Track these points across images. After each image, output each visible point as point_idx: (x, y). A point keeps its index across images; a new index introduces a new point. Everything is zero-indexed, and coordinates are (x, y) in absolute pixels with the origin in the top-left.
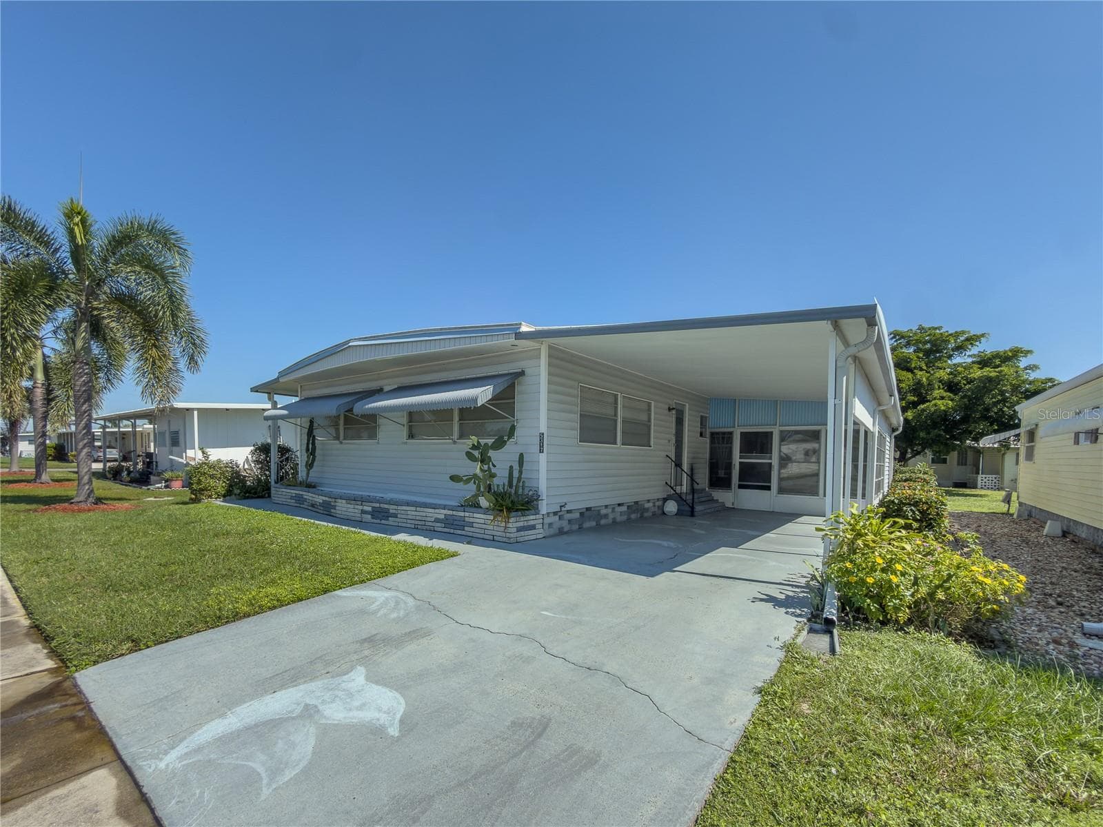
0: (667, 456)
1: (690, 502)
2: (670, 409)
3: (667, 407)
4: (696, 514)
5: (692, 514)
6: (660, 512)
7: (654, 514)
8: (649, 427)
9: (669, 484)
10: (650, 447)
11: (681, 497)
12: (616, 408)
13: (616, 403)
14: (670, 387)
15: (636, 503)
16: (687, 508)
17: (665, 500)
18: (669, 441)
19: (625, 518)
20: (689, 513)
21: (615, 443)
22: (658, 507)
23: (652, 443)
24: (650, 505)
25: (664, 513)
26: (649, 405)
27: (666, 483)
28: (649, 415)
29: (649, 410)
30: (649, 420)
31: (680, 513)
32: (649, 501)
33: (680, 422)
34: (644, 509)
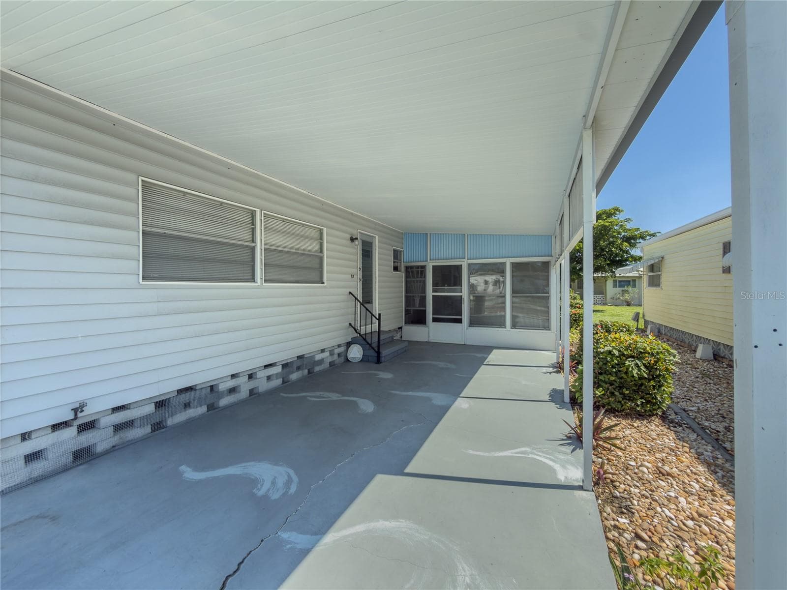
0: (350, 293)
1: (375, 345)
2: (352, 240)
3: (349, 237)
4: (382, 359)
5: (378, 361)
6: (342, 359)
7: (332, 364)
8: (321, 259)
9: (353, 324)
10: (323, 283)
11: (365, 340)
12: (253, 231)
13: (253, 223)
14: (352, 214)
15: (299, 357)
16: (372, 353)
17: (349, 344)
18: (353, 276)
19: (278, 382)
20: (375, 359)
21: (253, 280)
22: (339, 355)
23: (325, 279)
24: (327, 354)
25: (347, 360)
26: (321, 232)
27: (350, 324)
28: (321, 244)
29: (321, 238)
30: (321, 251)
31: (365, 359)
32: (323, 351)
33: (367, 253)
34: (315, 361)
